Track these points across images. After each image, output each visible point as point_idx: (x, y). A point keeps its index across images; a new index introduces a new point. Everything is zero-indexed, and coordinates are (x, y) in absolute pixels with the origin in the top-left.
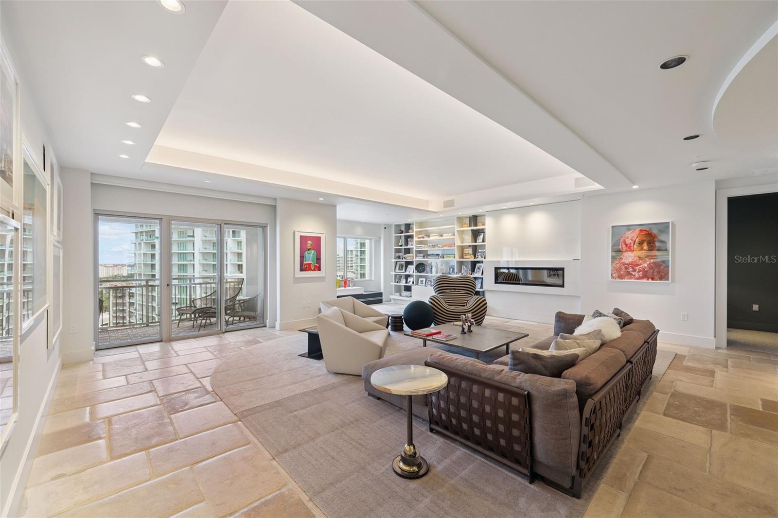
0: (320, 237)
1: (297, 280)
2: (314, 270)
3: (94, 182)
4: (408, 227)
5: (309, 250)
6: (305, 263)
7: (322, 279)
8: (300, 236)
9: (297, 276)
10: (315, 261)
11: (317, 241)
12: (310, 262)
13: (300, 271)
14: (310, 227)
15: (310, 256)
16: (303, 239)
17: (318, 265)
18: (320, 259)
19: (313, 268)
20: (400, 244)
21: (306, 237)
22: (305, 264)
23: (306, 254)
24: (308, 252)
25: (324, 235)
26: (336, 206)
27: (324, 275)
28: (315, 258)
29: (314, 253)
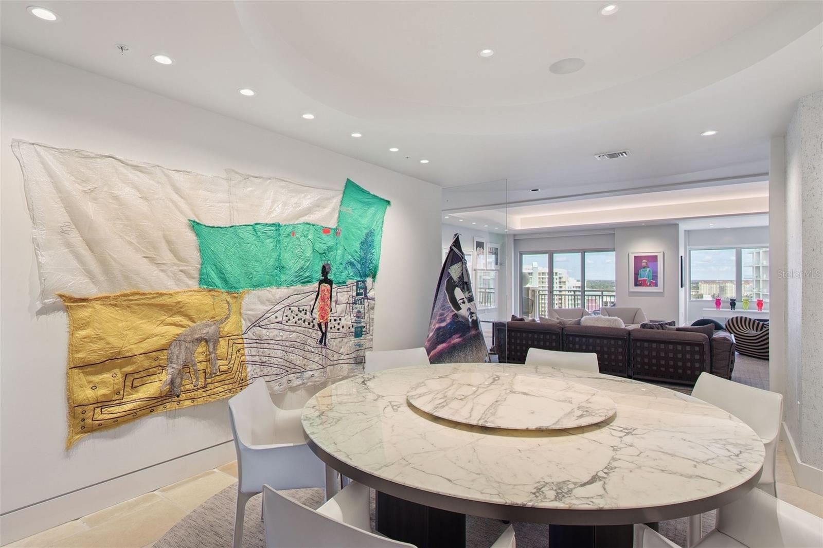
0: (657, 256)
1: (632, 294)
2: (650, 285)
3: (516, 238)
5: (644, 268)
6: (639, 279)
7: (660, 294)
8: (635, 257)
10: (651, 278)
11: (653, 260)
12: (645, 278)
13: (635, 286)
14: (645, 248)
15: (646, 273)
16: (638, 259)
17: (654, 281)
19: (649, 284)
21: (641, 256)
22: (641, 280)
23: (641, 271)
24: (644, 270)
25: (662, 253)
26: (678, 224)
27: (662, 291)
28: (651, 275)
29: (649, 271)
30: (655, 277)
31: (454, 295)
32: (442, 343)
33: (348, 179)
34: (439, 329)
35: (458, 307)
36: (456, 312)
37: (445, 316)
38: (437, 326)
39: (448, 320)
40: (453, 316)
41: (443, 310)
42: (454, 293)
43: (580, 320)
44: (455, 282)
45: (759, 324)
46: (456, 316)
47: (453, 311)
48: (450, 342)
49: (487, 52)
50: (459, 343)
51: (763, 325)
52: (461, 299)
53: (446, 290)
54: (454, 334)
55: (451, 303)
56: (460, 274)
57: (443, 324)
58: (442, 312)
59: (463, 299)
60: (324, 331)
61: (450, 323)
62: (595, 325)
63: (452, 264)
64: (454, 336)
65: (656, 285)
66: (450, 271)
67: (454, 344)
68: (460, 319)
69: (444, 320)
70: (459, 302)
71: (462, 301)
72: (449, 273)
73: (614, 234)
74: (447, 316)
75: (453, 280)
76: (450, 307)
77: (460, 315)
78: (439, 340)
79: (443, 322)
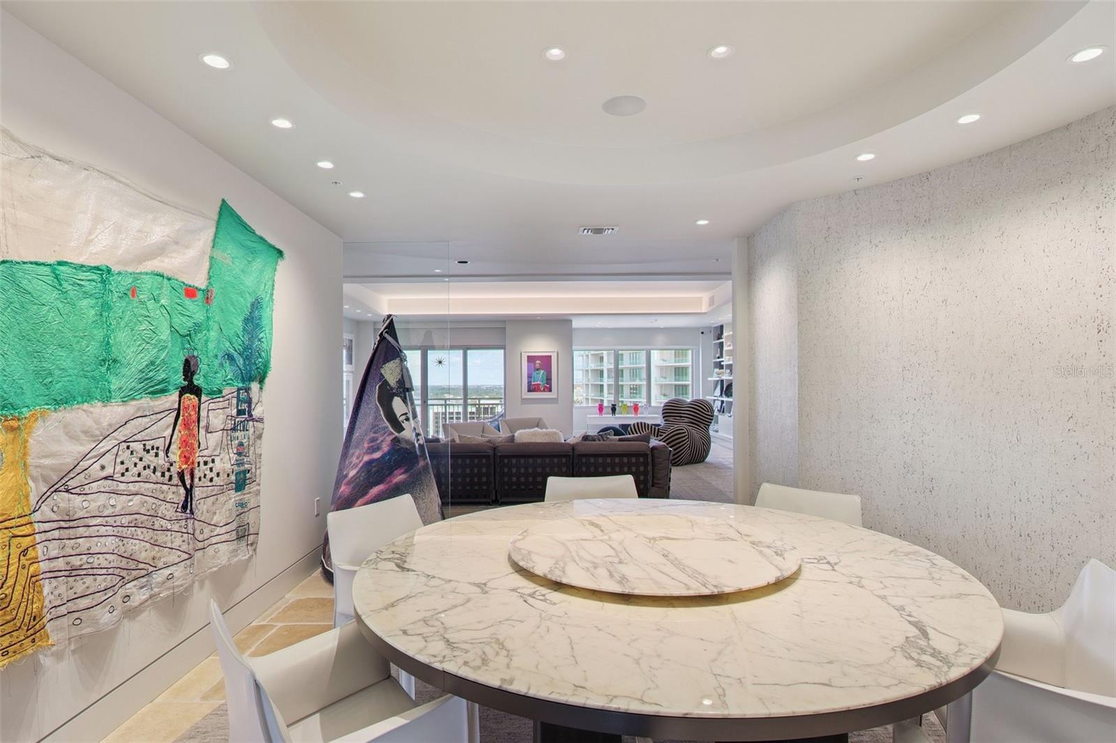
0: (551, 356)
1: (525, 401)
2: (544, 391)
4: (722, 327)
5: (537, 370)
6: (533, 383)
7: (554, 401)
8: (528, 356)
9: (523, 397)
10: (545, 382)
11: (546, 361)
12: (539, 383)
14: (540, 346)
15: (540, 377)
16: (531, 359)
17: (548, 386)
18: (551, 379)
19: (542, 389)
20: (717, 356)
22: (534, 385)
23: (535, 374)
24: (537, 372)
25: (556, 353)
26: (571, 321)
27: (556, 397)
28: (545, 378)
29: (543, 373)
30: (549, 380)
31: (392, 409)
32: (379, 484)
33: (223, 201)
34: (370, 462)
35: (399, 428)
36: (397, 434)
37: (378, 441)
38: (366, 458)
39: (385, 448)
40: (392, 441)
41: (375, 433)
42: (391, 406)
43: (514, 436)
44: (392, 389)
45: (655, 429)
46: (396, 441)
47: (392, 434)
48: (391, 482)
49: (555, 53)
50: (403, 482)
51: (659, 429)
52: (402, 415)
53: (379, 401)
54: (397, 469)
55: (387, 420)
56: (399, 377)
57: (377, 455)
58: (374, 435)
59: (406, 414)
60: (188, 487)
61: (389, 453)
62: (533, 441)
63: (386, 360)
64: (396, 472)
65: (550, 390)
66: (383, 371)
67: (396, 484)
68: (404, 445)
69: (378, 449)
70: (401, 419)
71: (404, 417)
72: (381, 374)
73: (505, 328)
74: (382, 441)
75: (389, 385)
76: (387, 427)
77: (402, 439)
78: (371, 480)
79: (376, 452)
